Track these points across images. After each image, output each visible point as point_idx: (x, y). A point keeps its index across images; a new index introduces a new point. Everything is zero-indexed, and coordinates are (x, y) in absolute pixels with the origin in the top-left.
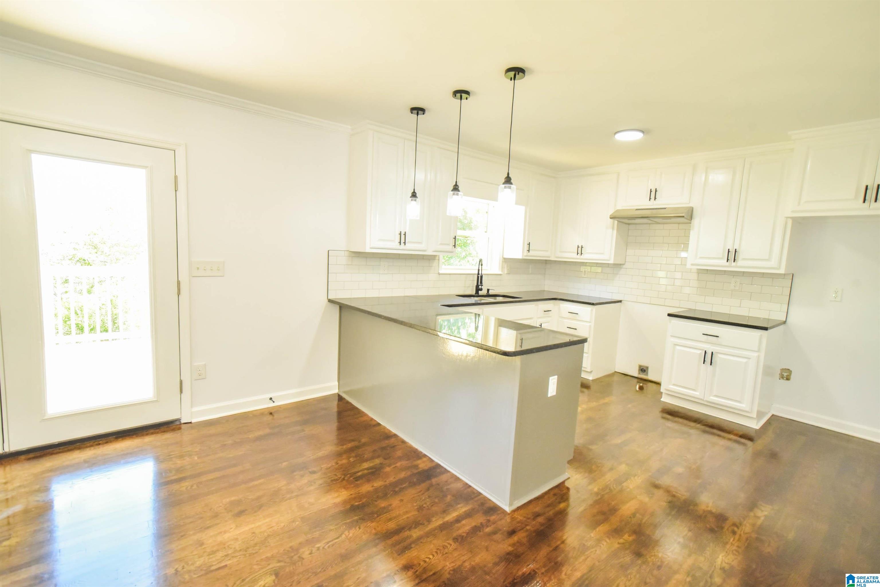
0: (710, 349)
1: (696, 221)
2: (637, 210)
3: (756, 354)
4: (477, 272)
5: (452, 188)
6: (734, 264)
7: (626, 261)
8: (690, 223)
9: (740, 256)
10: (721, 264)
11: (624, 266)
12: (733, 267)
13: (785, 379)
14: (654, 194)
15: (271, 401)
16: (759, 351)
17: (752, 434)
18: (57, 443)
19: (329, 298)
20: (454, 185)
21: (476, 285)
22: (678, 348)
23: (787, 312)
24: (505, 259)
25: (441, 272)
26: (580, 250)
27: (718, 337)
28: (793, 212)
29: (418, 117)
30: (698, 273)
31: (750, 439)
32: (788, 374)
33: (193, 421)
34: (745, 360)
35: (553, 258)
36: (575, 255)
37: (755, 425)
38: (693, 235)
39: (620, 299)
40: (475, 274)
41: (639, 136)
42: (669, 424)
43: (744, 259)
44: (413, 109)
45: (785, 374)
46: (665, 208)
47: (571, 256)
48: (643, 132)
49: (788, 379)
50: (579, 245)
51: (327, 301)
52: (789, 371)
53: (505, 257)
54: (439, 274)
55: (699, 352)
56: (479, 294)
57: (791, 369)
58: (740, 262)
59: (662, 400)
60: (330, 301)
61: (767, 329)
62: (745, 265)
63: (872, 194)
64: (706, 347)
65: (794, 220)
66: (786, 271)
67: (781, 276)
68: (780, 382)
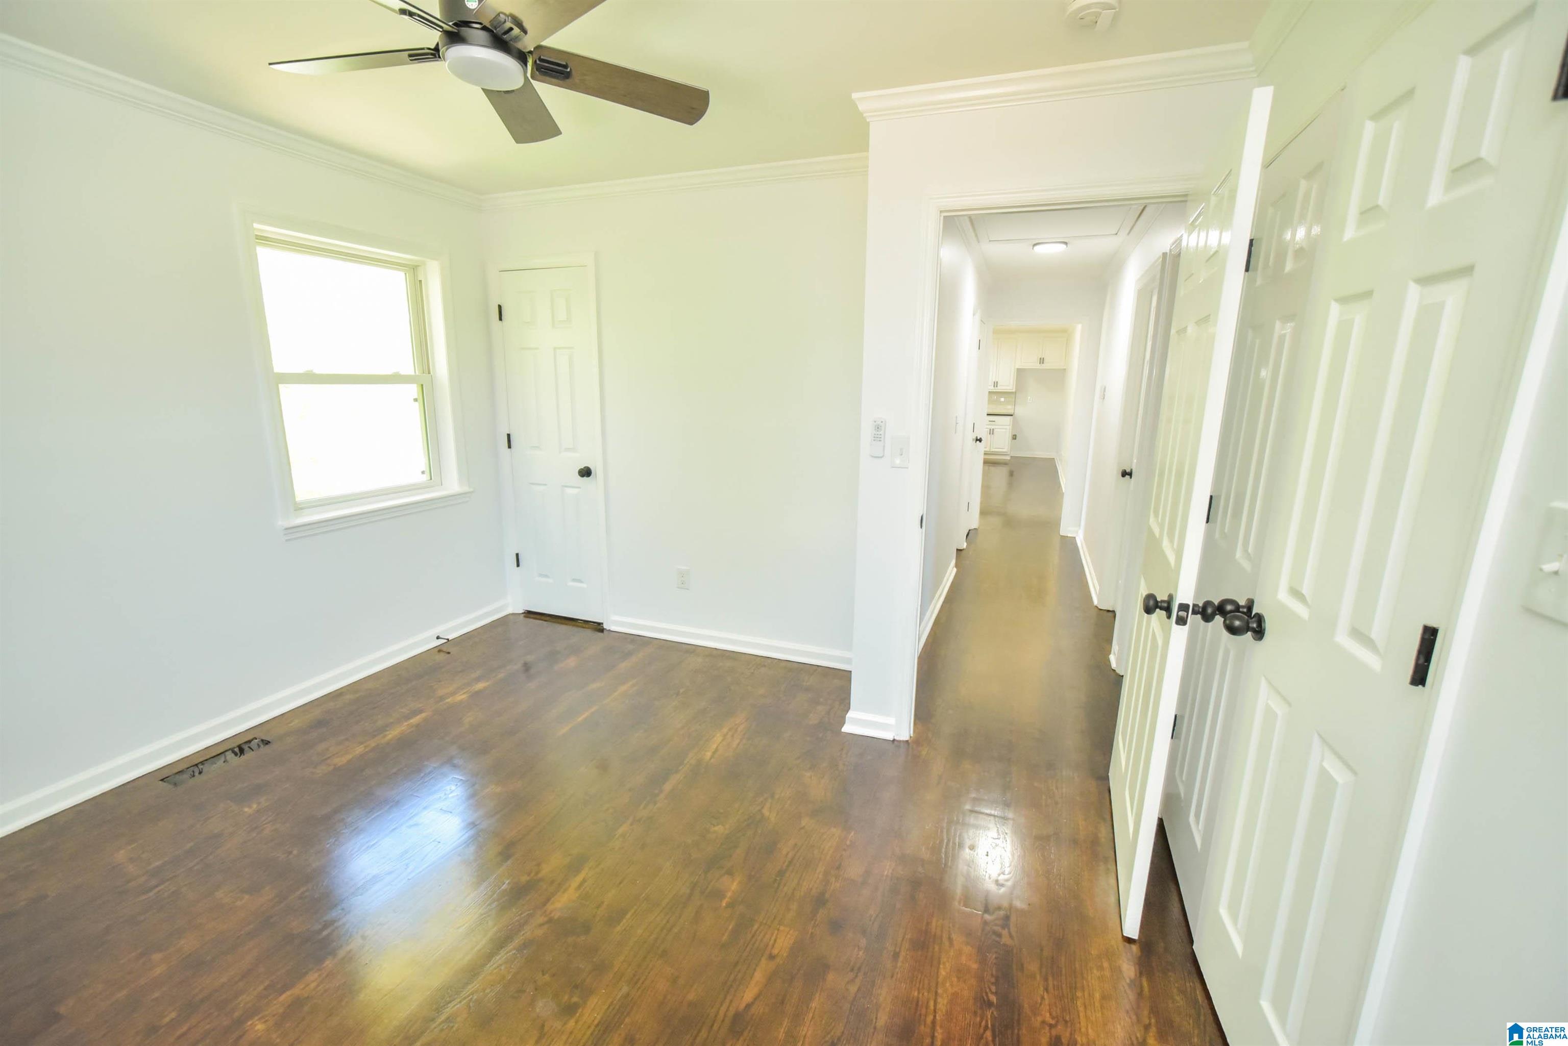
3: (1008, 427)
6: (996, 388)
9: (999, 385)
10: (992, 388)
16: (1010, 425)
23: (1015, 409)
27: (994, 421)
28: (1019, 366)
34: (1004, 430)
37: (1008, 458)
43: (1001, 386)
49: (1015, 439)
55: (986, 429)
57: (1017, 435)
58: (999, 387)
61: (1012, 415)
62: (999, 388)
63: (1042, 361)
64: (990, 427)
65: (1018, 369)
66: (1014, 391)
67: (1012, 393)
68: (1014, 440)
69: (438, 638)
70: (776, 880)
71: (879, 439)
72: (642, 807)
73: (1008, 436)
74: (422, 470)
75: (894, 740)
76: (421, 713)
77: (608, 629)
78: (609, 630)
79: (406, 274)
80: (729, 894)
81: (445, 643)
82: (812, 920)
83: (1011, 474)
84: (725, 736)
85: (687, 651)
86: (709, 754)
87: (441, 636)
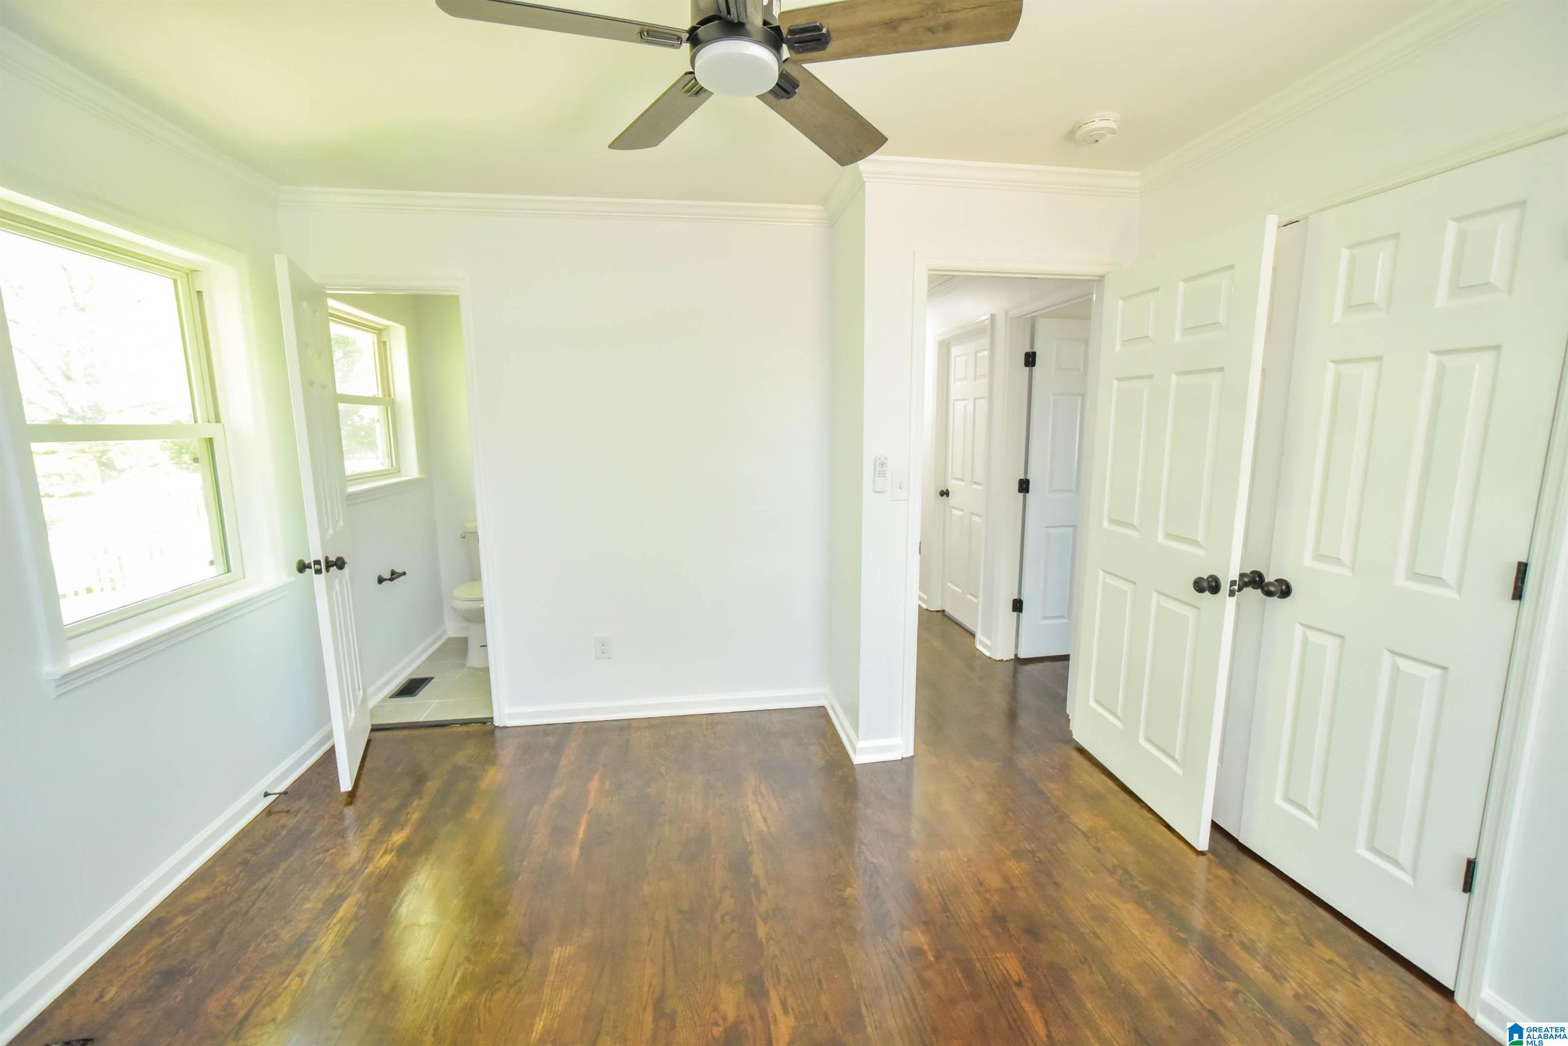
69: (266, 795)
70: (947, 916)
71: (882, 475)
72: (755, 902)
74: (210, 560)
75: (902, 758)
76: (344, 900)
77: (502, 725)
78: (504, 727)
79: (175, 281)
80: (926, 947)
81: (277, 798)
82: (1011, 936)
84: (756, 801)
85: (622, 729)
86: (761, 824)
87: (269, 792)
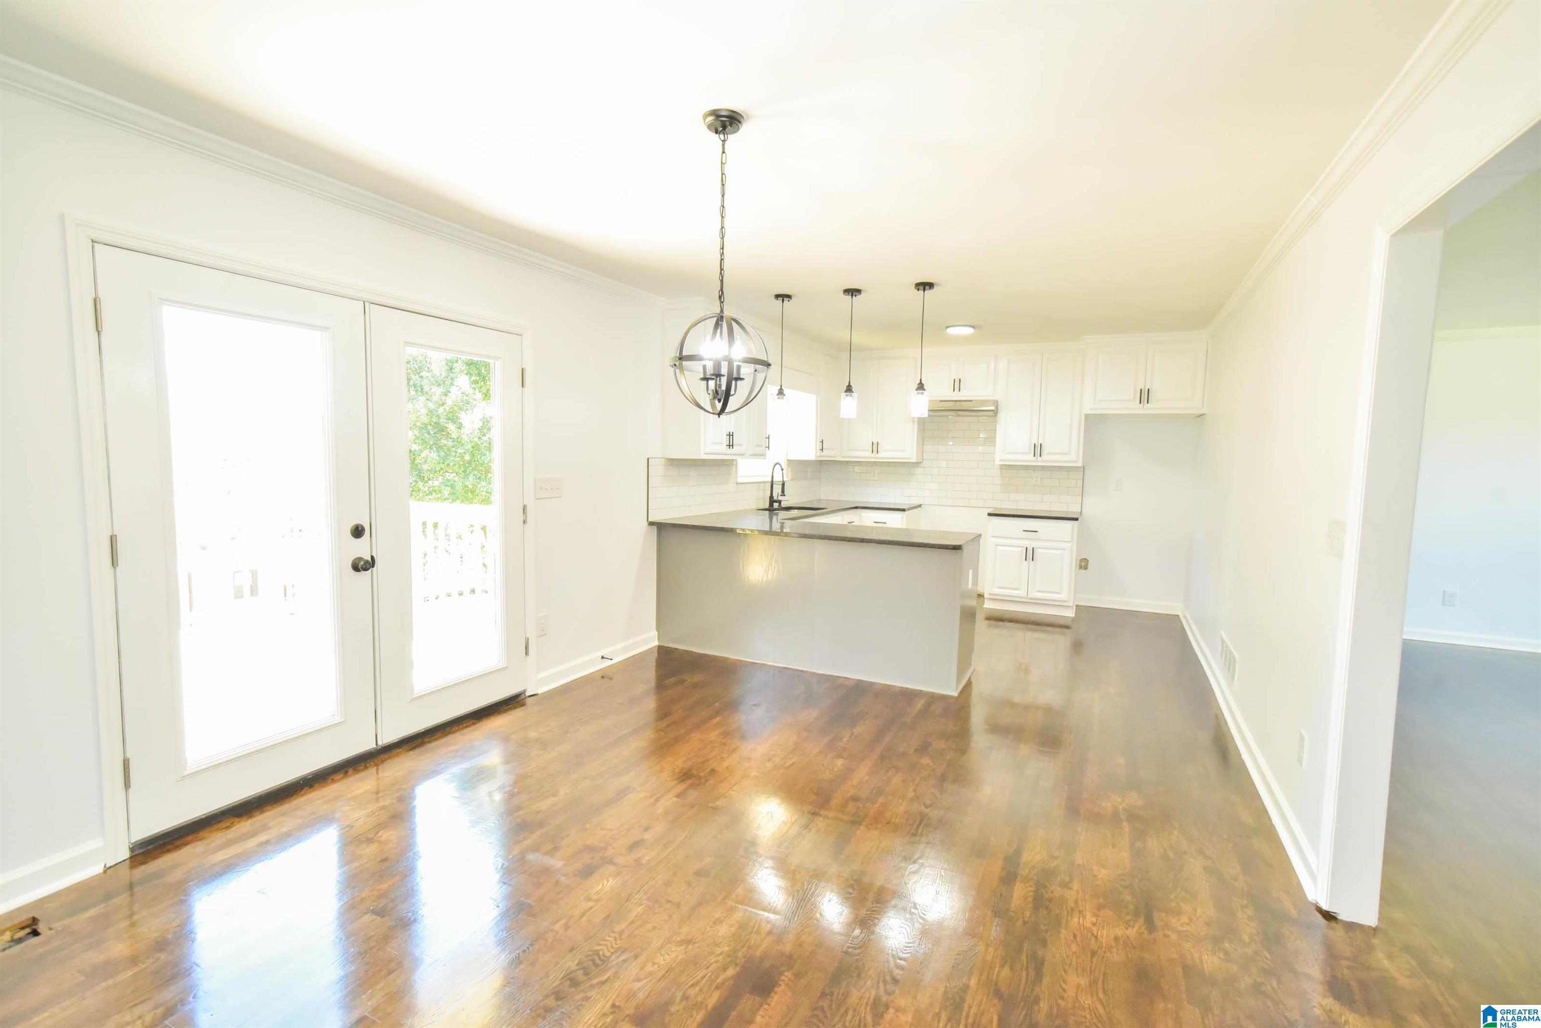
0: (1030, 544)
1: (1001, 415)
2: (941, 401)
3: (1069, 545)
4: (770, 480)
5: (845, 389)
6: (1039, 458)
7: (924, 458)
8: (996, 416)
9: (1044, 451)
10: (1028, 459)
11: (921, 465)
12: (1040, 461)
13: (1083, 568)
14: (957, 384)
15: (603, 659)
16: (1072, 541)
17: (1069, 623)
18: (423, 730)
19: (650, 520)
20: (847, 386)
21: (769, 495)
22: (1000, 548)
23: (1082, 504)
24: (788, 460)
25: (740, 480)
26: (875, 447)
27: (1037, 532)
28: (1091, 409)
29: (784, 303)
30: (1001, 469)
31: (1067, 627)
32: (1085, 563)
33: (540, 692)
34: (1061, 552)
35: (838, 459)
36: (869, 454)
37: (1070, 613)
38: (999, 428)
39: (919, 503)
40: (768, 482)
41: (970, 331)
42: (996, 631)
43: (1049, 454)
44: (777, 296)
45: (1083, 564)
46: (971, 401)
47: (866, 455)
48: (973, 327)
49: (1086, 568)
50: (873, 440)
51: (646, 524)
52: (1086, 560)
53: (789, 459)
54: (737, 483)
55: (1020, 549)
56: (773, 507)
57: (1088, 558)
58: (1045, 457)
59: (985, 606)
60: (651, 524)
61: (1077, 519)
62: (1047, 459)
63: (1145, 396)
64: (1026, 543)
65: (1087, 417)
66: (1080, 464)
67: (1076, 469)
68: (1083, 571)
73: (1068, 563)
83: (1077, 646)
